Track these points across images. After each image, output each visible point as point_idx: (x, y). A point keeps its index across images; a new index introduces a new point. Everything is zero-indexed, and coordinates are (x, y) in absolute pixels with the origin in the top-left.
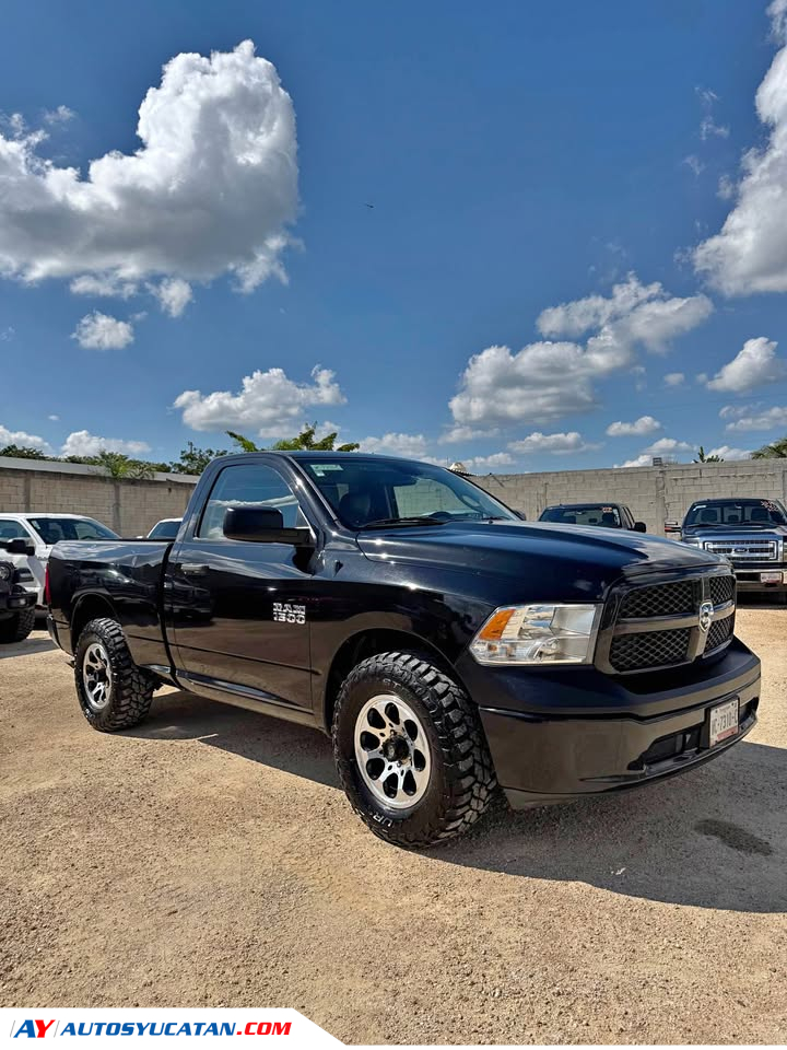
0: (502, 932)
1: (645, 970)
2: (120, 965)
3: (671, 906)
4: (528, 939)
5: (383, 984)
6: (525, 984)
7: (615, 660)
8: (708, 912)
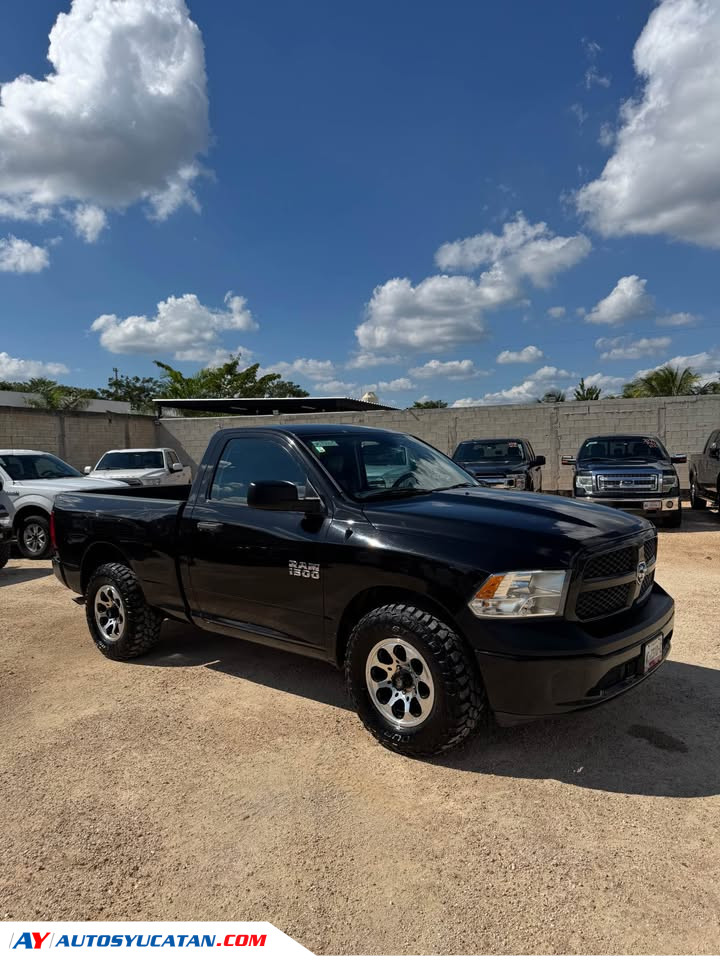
0: (503, 821)
1: (614, 844)
2: (222, 861)
3: (623, 795)
4: (525, 825)
5: (428, 865)
6: (532, 859)
7: (579, 611)
8: (650, 799)
